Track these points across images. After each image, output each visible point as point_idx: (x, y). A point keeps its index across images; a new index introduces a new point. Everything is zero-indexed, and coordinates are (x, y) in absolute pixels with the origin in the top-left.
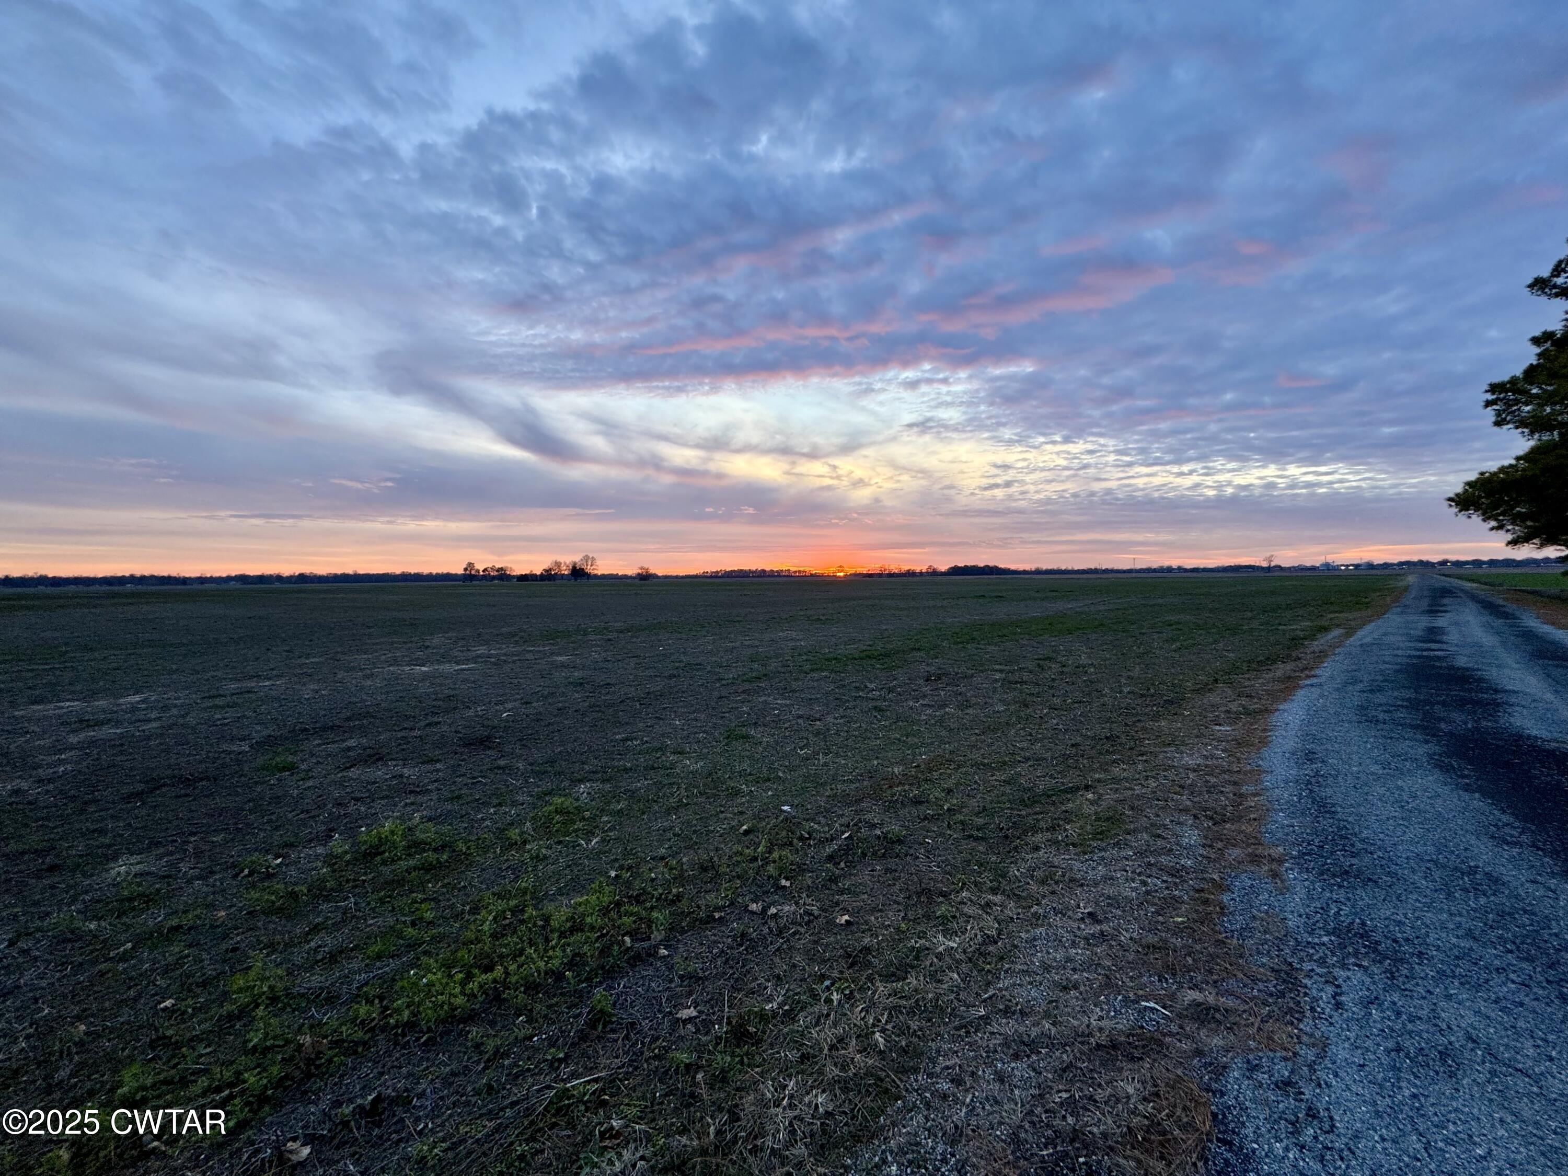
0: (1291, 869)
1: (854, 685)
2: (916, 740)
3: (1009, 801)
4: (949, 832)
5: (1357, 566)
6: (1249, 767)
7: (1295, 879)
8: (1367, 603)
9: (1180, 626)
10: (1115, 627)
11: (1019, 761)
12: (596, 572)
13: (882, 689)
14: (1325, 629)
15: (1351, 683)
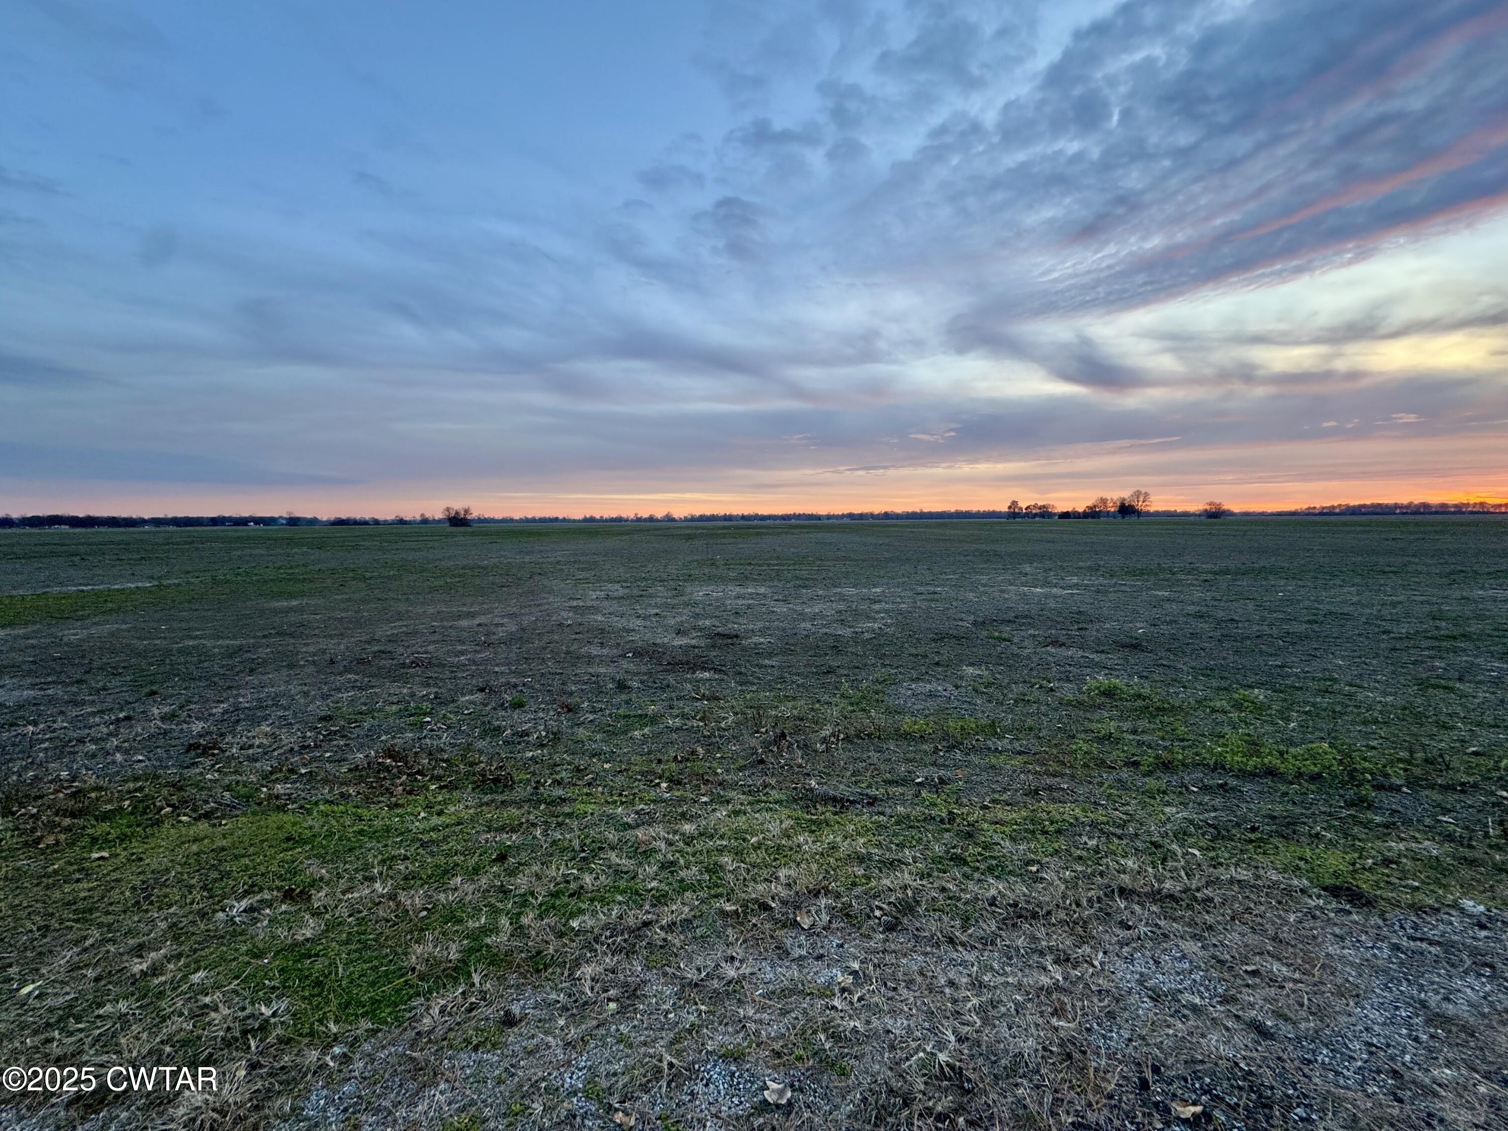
12: (1148, 508)
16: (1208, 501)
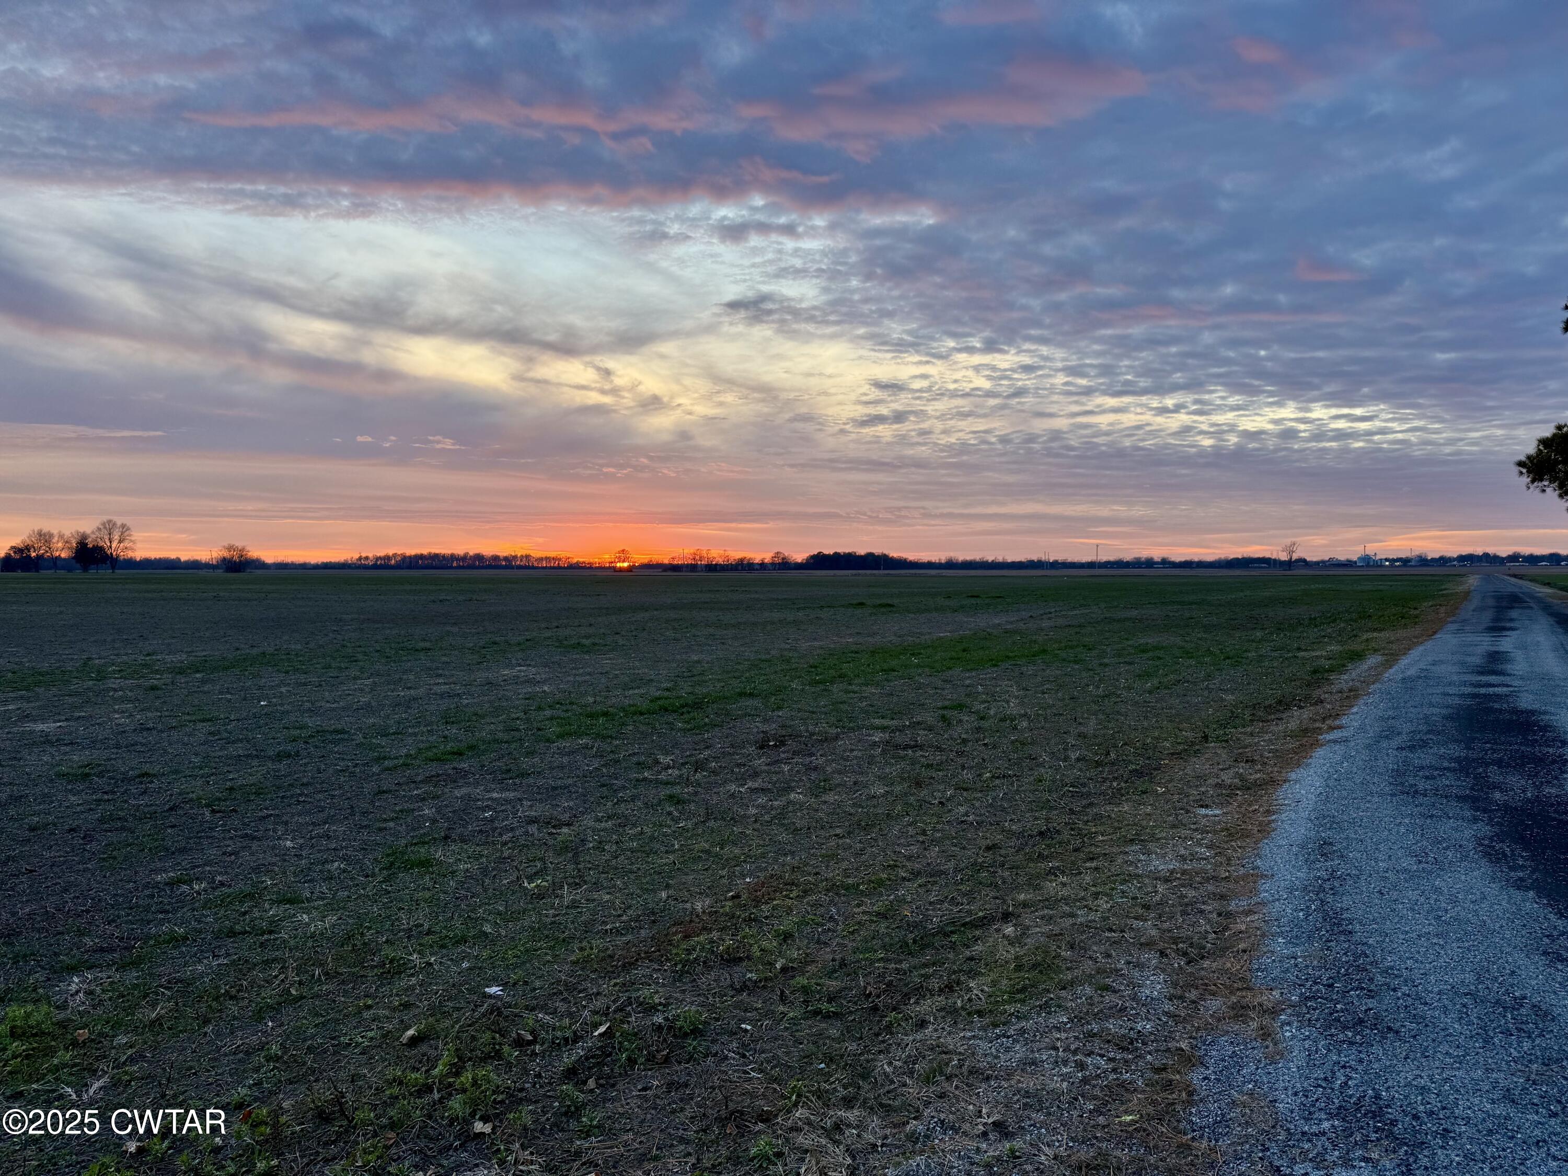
0: (1289, 1024)
1: (635, 759)
2: (737, 851)
3: (884, 947)
4: (781, 1008)
5: (1405, 562)
6: (1242, 871)
7: (1293, 1037)
8: (1416, 617)
9: (1160, 653)
10: (1063, 654)
11: (904, 879)
12: (130, 554)
13: (683, 764)
14: (1357, 656)
15: (1387, 737)
16: (226, 544)
